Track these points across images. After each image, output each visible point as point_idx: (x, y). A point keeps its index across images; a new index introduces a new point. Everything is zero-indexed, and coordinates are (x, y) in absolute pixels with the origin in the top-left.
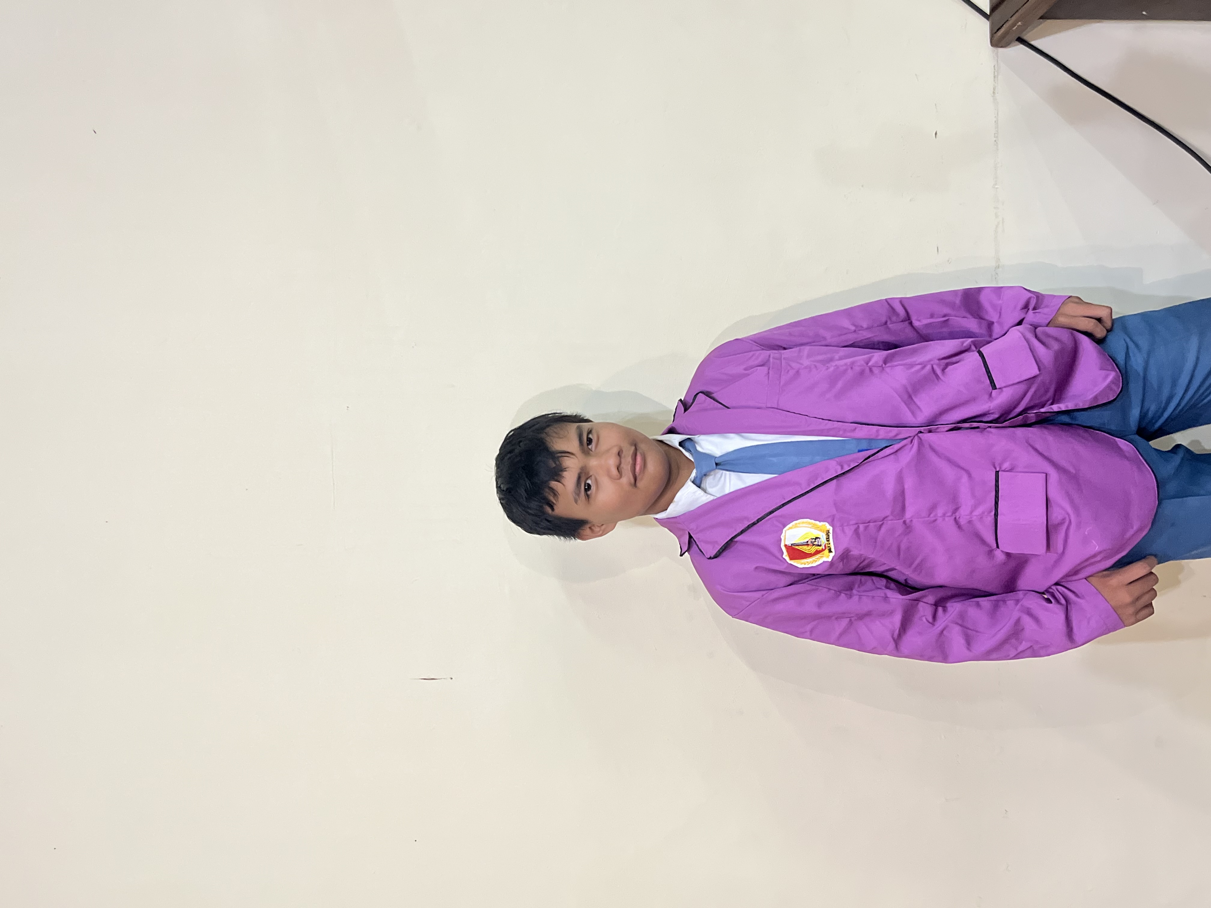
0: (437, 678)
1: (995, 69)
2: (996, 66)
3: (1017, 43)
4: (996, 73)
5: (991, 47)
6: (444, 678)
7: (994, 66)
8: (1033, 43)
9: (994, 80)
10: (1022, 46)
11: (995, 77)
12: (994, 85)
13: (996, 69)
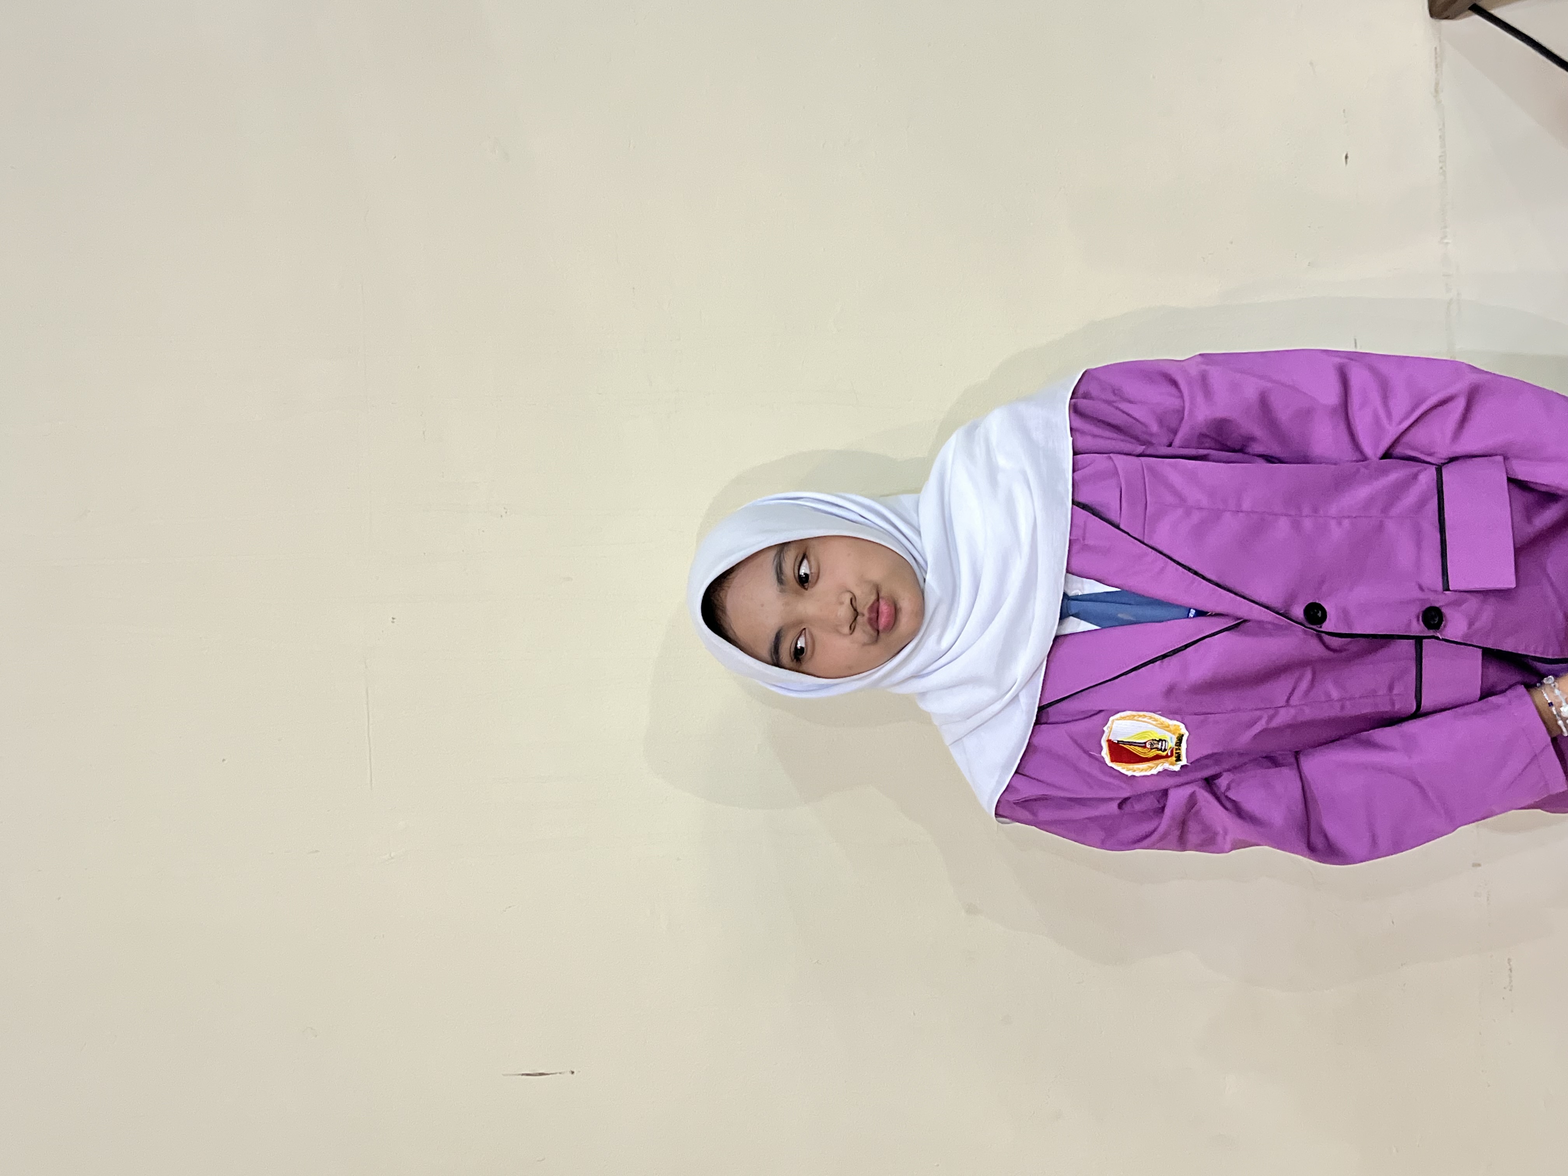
0: (548, 1073)
1: (1436, 54)
2: (1438, 48)
3: (1470, 12)
4: (1438, 59)
5: (1431, 20)
6: (560, 1071)
7: (1436, 49)
8: (1496, 12)
9: (1437, 71)
10: (1477, 18)
11: (1436, 66)
12: (1436, 79)
13: (1439, 53)
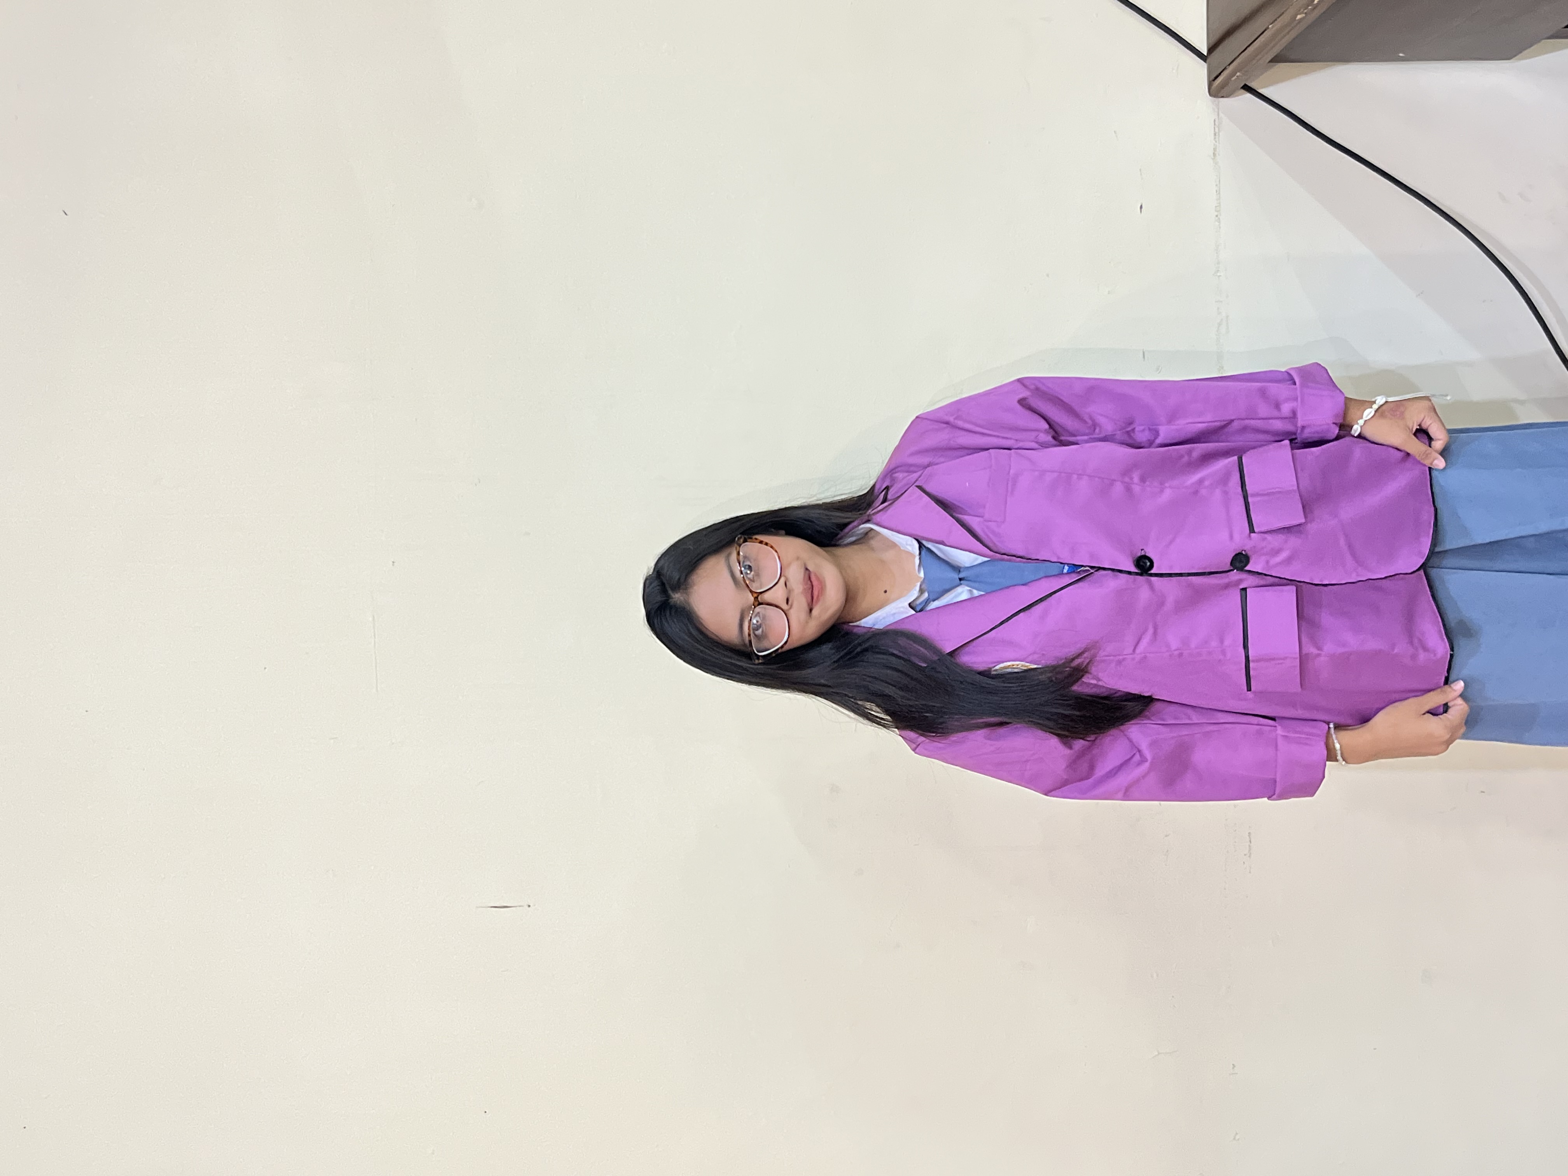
0: (511, 906)
3: (1243, 91)
5: (1211, 98)
6: (520, 905)
7: (1215, 121)
8: (1263, 91)
9: (1215, 138)
10: (1247, 95)
11: (1215, 134)
12: (1214, 145)
13: (1216, 123)
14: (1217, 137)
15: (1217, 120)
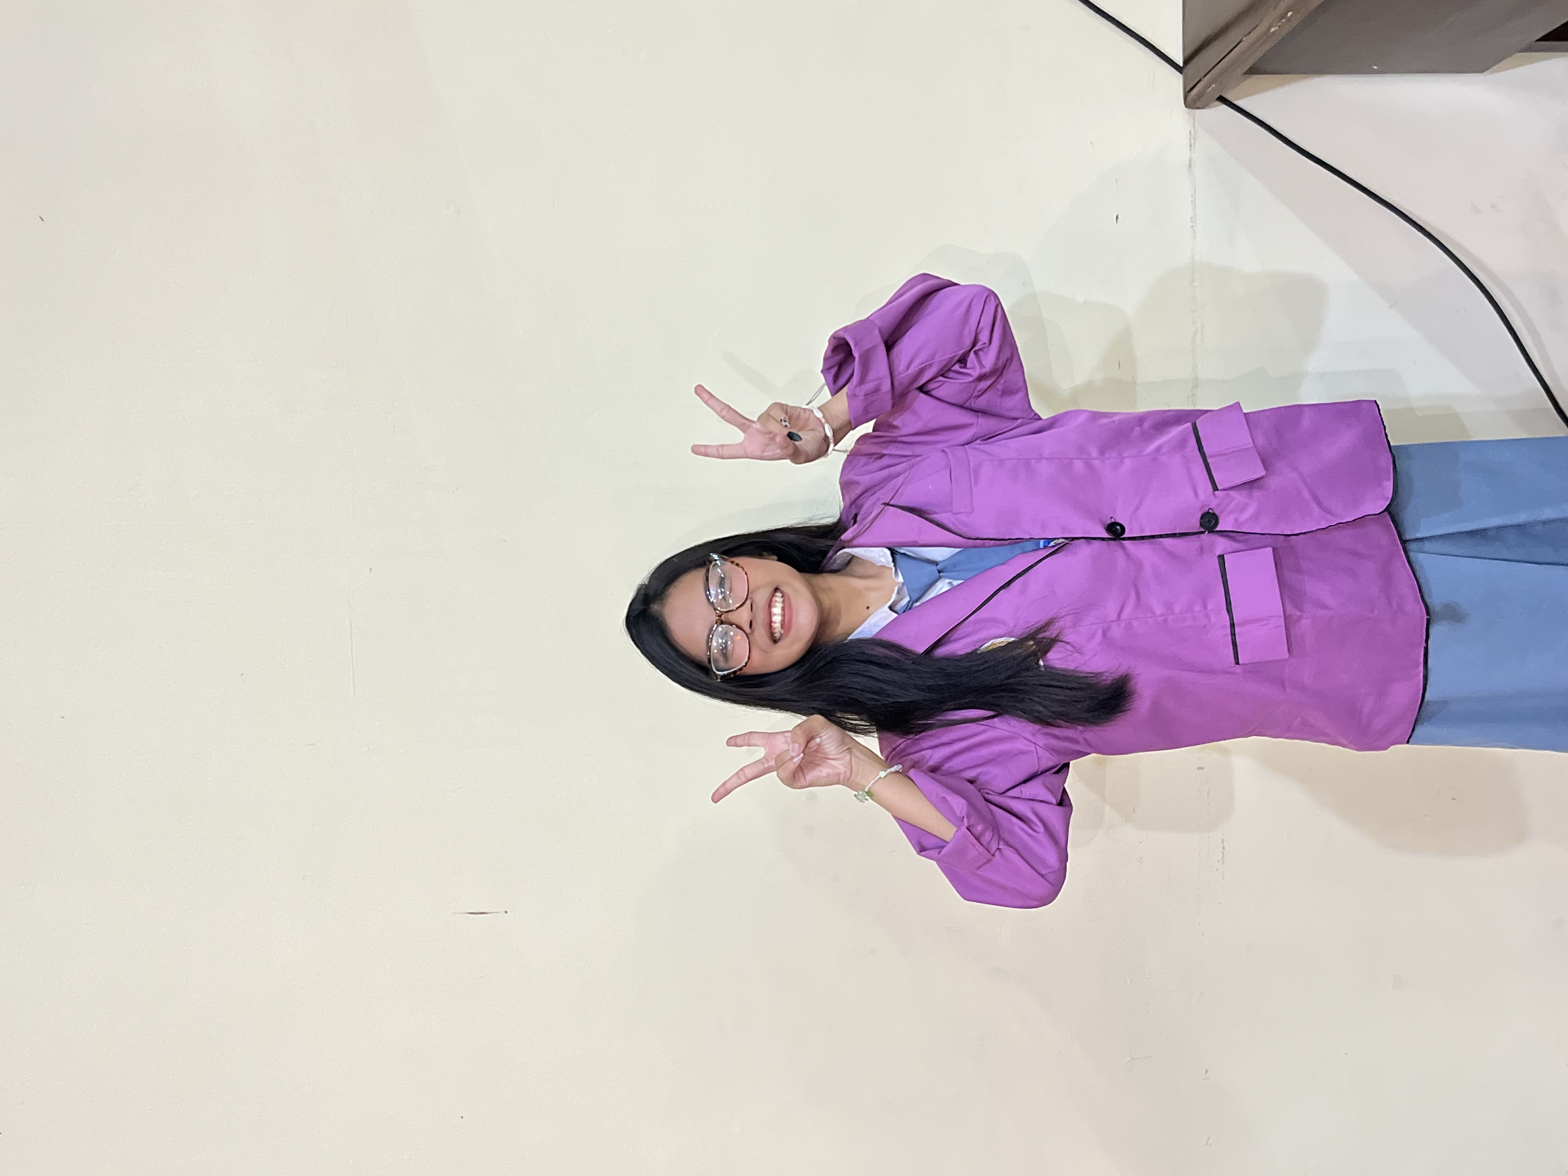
1: (1190, 135)
4: (1192, 141)
5: (1185, 109)
7: (1190, 131)
9: (1190, 150)
12: (1190, 155)
13: (1193, 136)
14: (1193, 148)
15: (1192, 132)
